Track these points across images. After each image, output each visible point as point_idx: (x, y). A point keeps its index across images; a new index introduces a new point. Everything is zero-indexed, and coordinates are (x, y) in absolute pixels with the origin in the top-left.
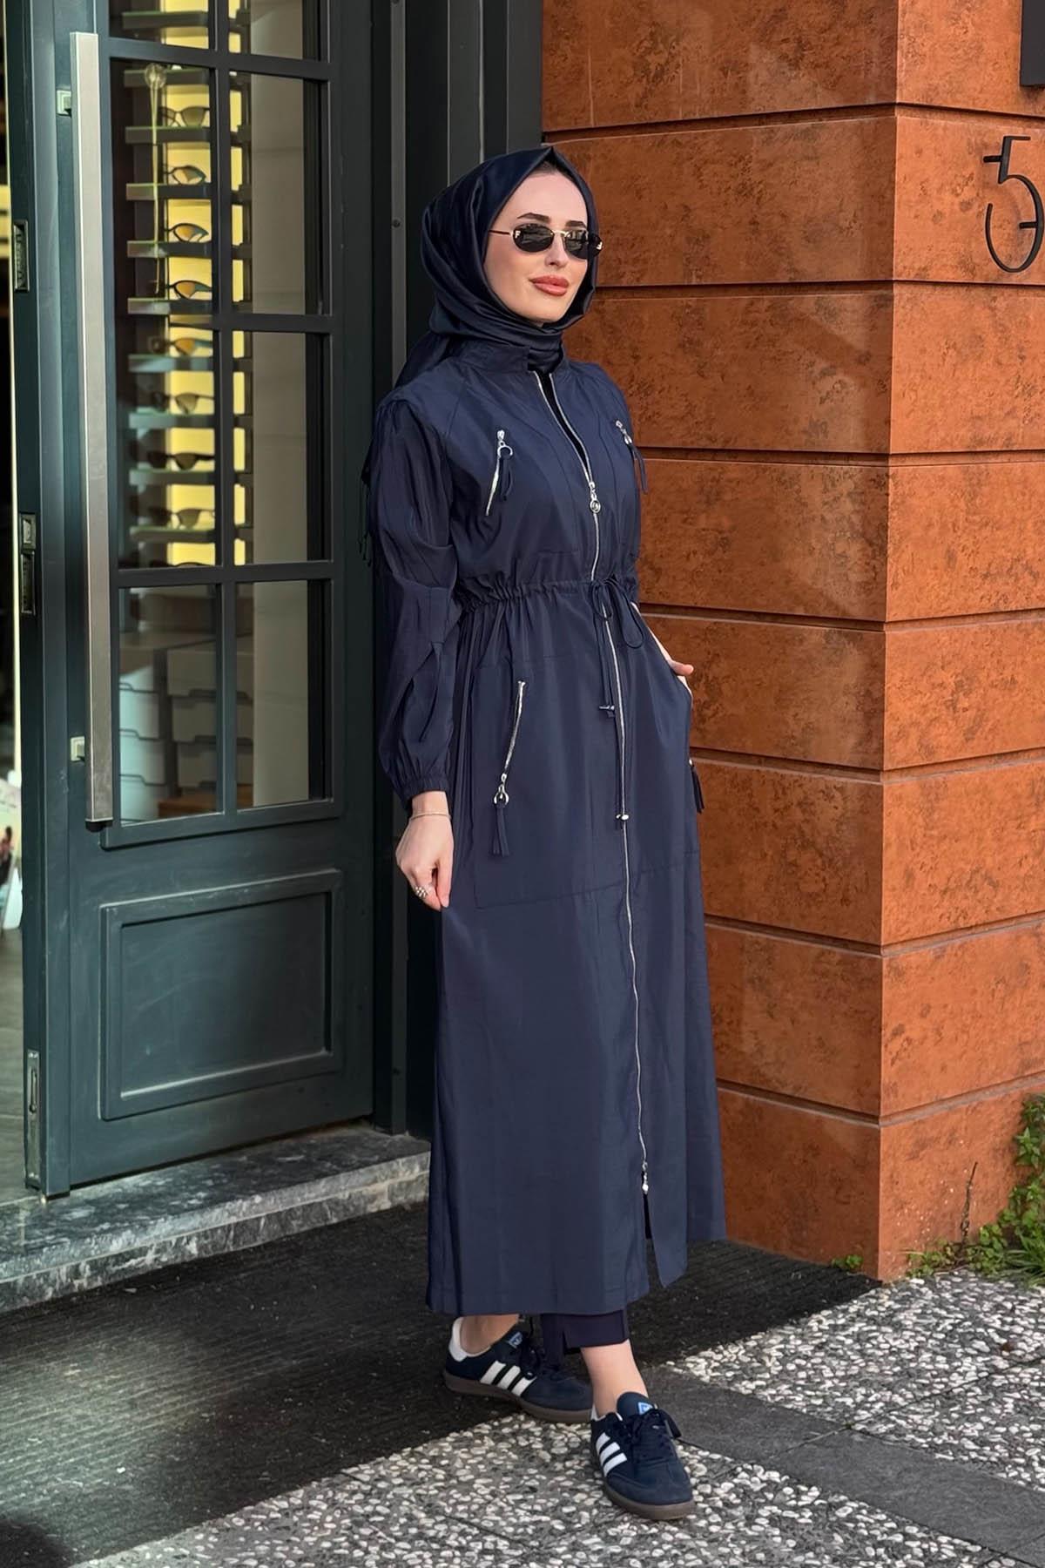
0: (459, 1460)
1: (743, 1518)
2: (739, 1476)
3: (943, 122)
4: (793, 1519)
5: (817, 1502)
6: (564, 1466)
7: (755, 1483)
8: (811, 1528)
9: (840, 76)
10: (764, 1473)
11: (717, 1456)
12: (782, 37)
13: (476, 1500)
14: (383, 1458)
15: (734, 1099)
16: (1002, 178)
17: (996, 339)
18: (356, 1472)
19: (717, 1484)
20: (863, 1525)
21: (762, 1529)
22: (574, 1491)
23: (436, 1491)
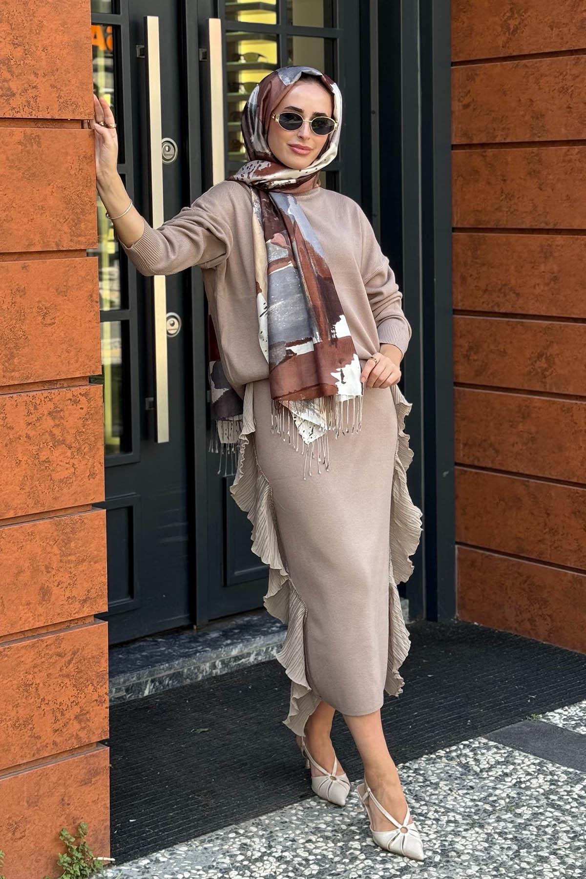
0: (430, 771)
6: (488, 775)
11: (571, 770)
13: (441, 793)
22: (495, 788)
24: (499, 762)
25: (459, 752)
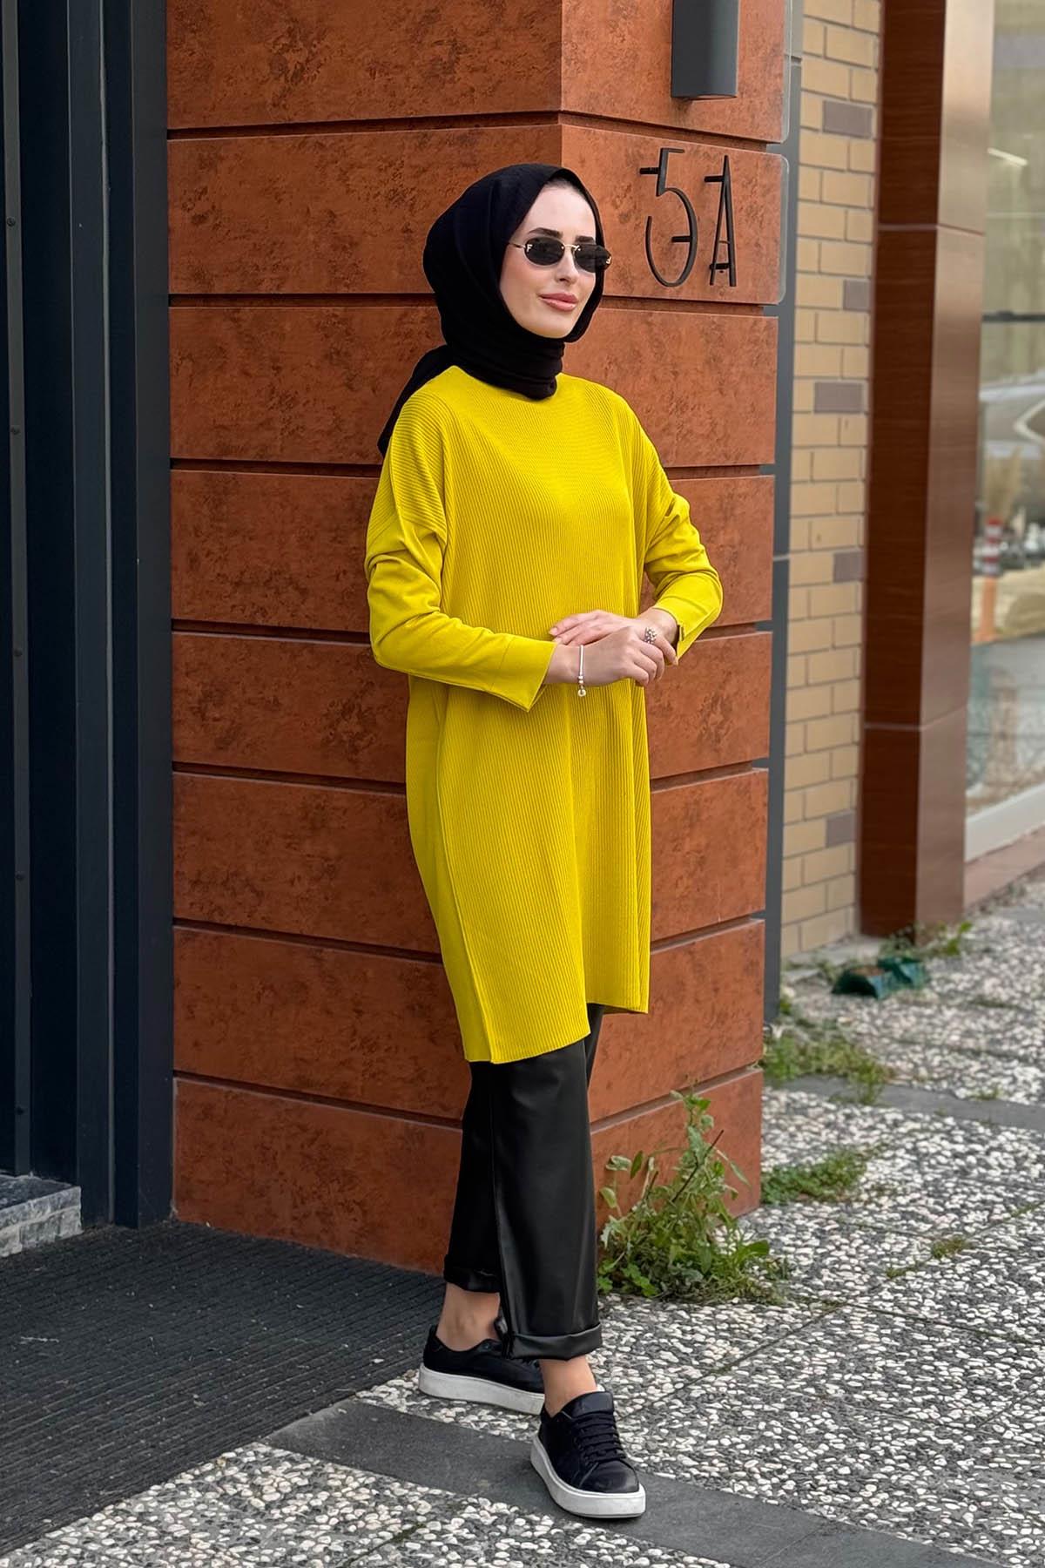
0: (169, 1515)
1: (482, 1553)
2: (467, 1511)
3: (603, 132)
4: (533, 1550)
5: (553, 1532)
6: (282, 1513)
7: (484, 1516)
8: (552, 1559)
9: (500, 81)
10: (491, 1506)
11: (436, 1492)
12: (436, 40)
13: (197, 1556)
14: (86, 1519)
15: (391, 1125)
16: (660, 191)
17: (652, 355)
18: (59, 1536)
19: (446, 1521)
20: (605, 1551)
21: (504, 1563)
22: (300, 1539)
23: (152, 1550)
24: (299, 1487)
25: (219, 1474)
